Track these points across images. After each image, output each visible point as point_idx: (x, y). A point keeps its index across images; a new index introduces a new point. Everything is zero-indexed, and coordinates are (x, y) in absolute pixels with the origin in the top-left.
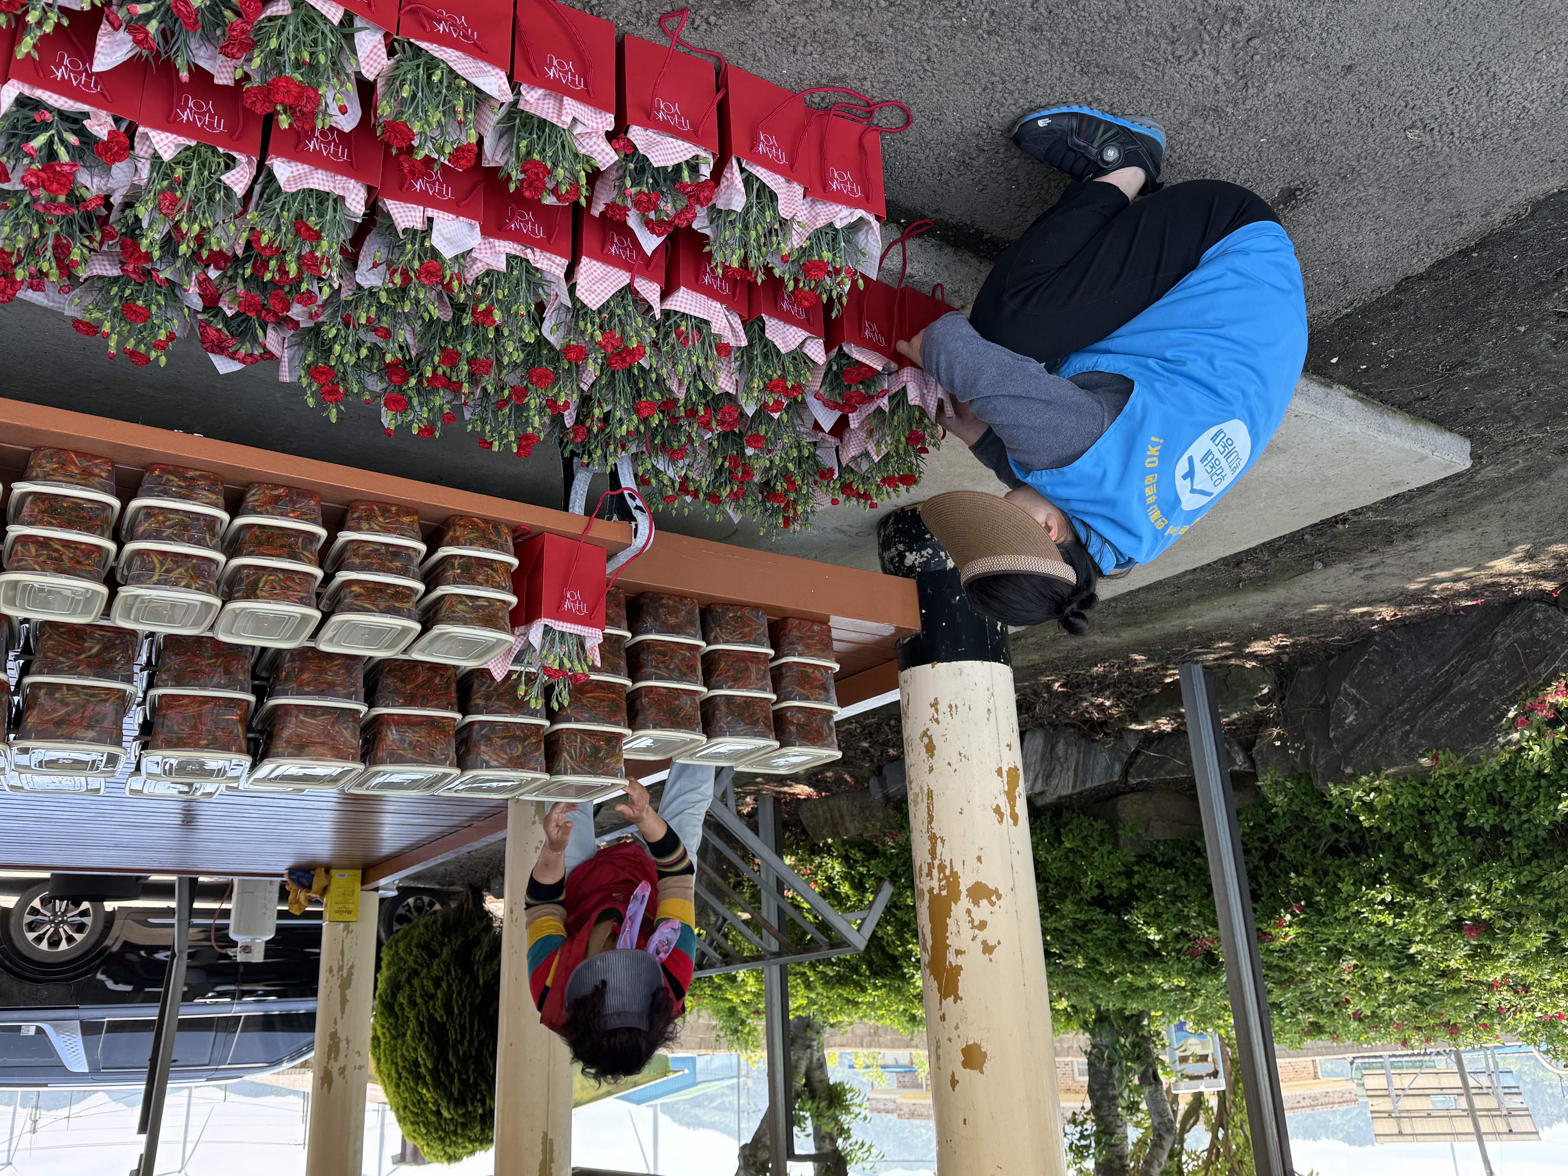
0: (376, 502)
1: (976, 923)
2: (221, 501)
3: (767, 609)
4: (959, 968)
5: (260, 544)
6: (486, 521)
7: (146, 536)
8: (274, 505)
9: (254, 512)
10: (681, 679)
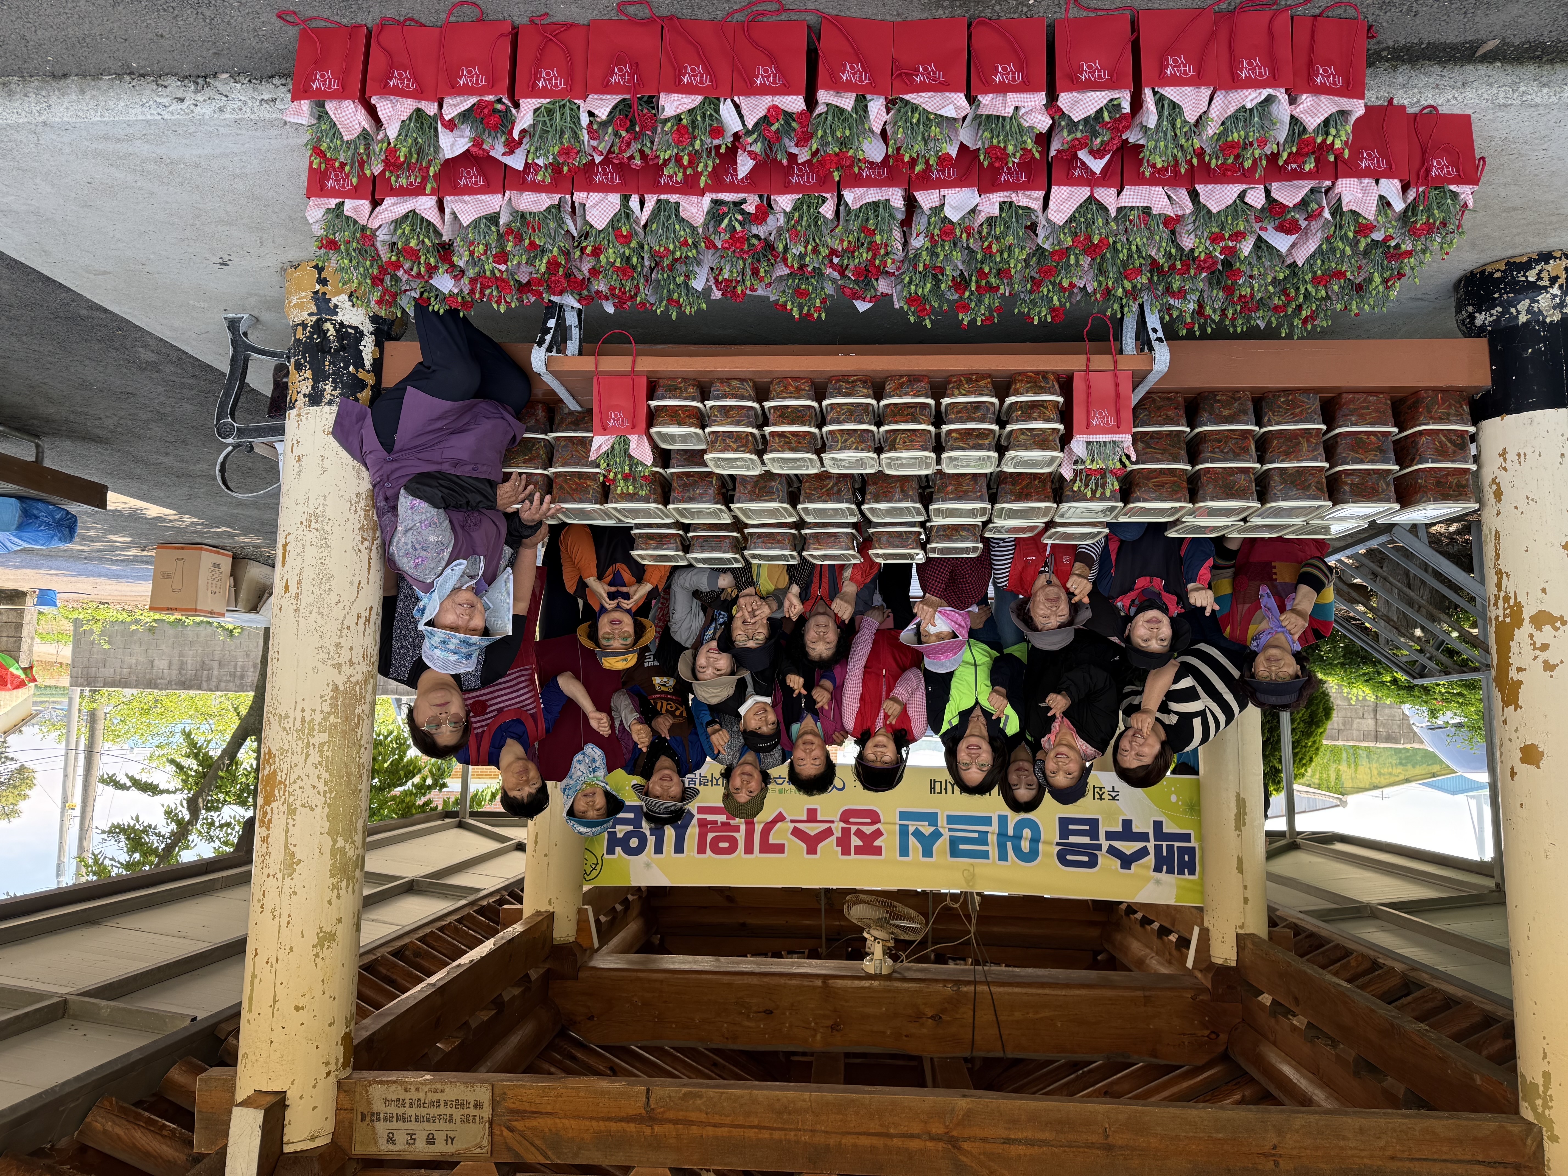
0: (962, 375)
1: (1538, 645)
2: (871, 392)
3: (1316, 390)
4: (1520, 683)
5: (895, 415)
6: (1037, 373)
7: (833, 422)
8: (900, 390)
9: (891, 396)
10: (1236, 458)
